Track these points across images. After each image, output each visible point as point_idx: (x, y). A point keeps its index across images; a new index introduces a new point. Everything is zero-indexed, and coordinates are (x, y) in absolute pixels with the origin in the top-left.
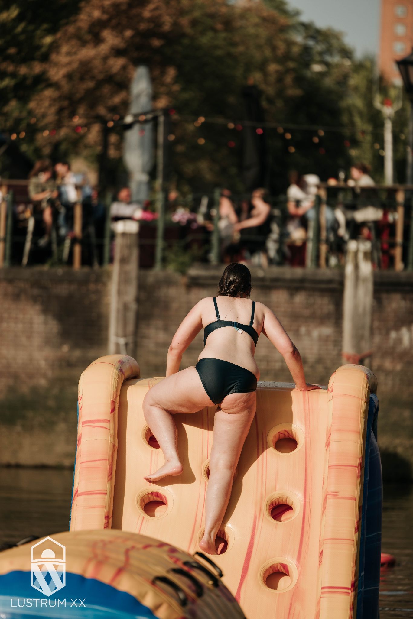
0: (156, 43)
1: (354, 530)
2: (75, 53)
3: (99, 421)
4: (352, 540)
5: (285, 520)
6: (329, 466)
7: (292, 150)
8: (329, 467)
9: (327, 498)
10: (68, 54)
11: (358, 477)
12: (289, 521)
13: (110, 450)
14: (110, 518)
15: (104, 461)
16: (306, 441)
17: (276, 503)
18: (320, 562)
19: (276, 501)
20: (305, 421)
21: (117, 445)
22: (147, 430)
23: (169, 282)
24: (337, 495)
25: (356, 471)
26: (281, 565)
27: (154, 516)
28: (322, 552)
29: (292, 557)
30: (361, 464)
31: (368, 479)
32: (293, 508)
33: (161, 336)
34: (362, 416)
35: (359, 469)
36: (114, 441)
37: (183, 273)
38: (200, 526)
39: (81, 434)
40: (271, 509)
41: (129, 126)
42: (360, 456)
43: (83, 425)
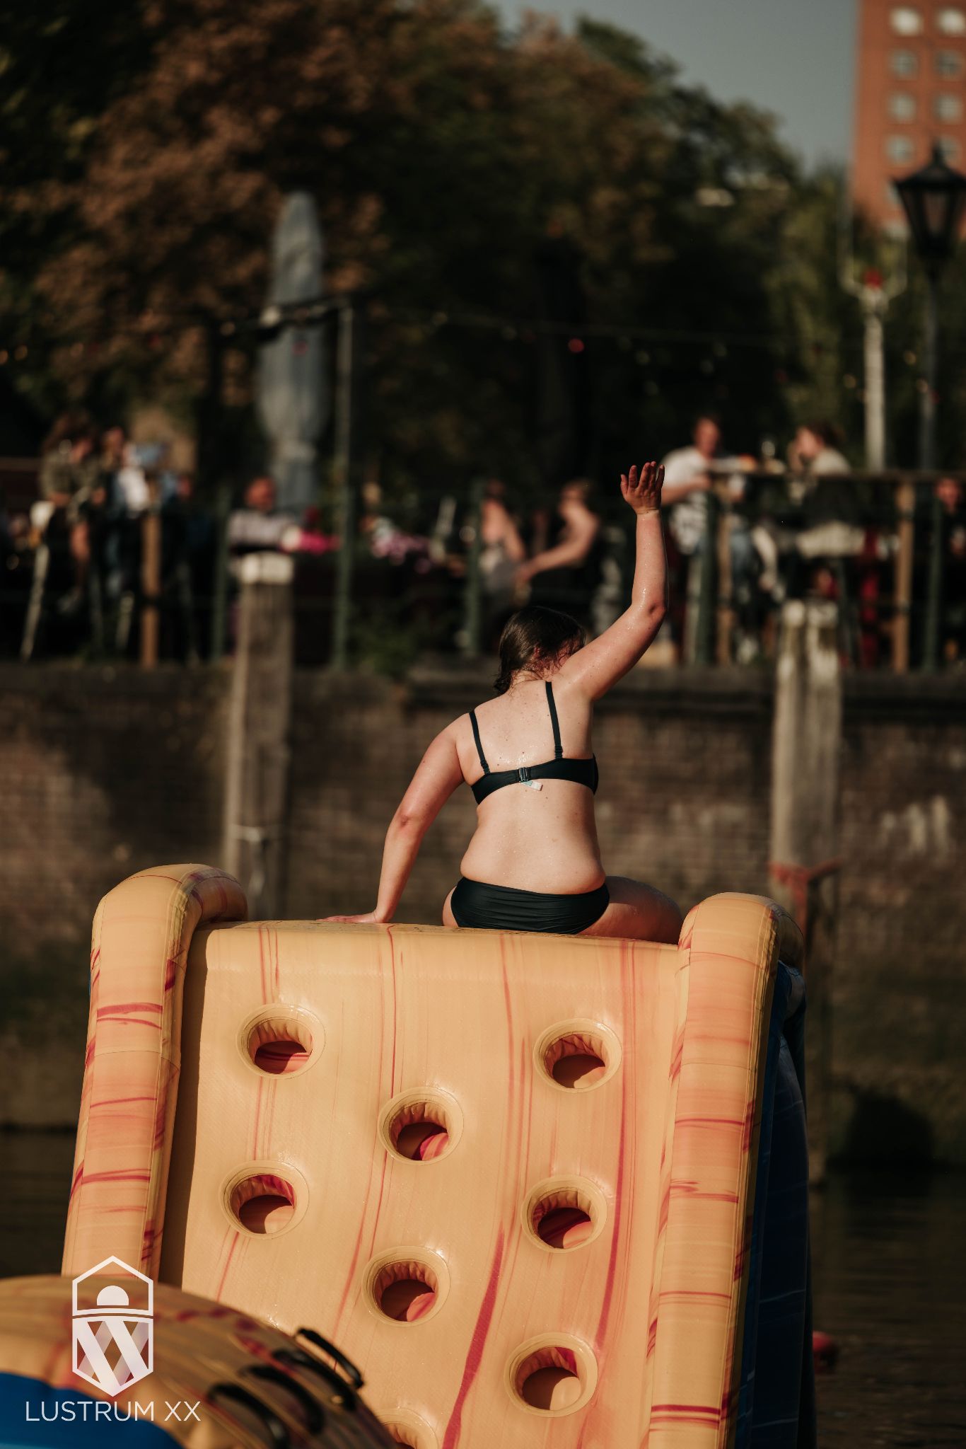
0: (335, 138)
1: (731, 1272)
2: (145, 162)
3: (136, 1007)
4: (726, 1296)
5: (572, 1244)
6: (677, 1120)
7: (653, 388)
8: (676, 1122)
9: (671, 1196)
10: (128, 164)
11: (744, 1148)
12: (579, 1247)
13: (161, 1074)
14: (157, 1236)
15: (145, 1102)
16: (625, 1061)
17: (550, 1204)
18: (651, 1346)
19: (551, 1200)
20: (625, 1015)
21: (178, 1064)
22: (253, 1031)
23: (362, 698)
24: (694, 1189)
25: (739, 1134)
26: (559, 1351)
27: (260, 1230)
28: (655, 1322)
29: (586, 1333)
30: (752, 1118)
31: (769, 1153)
32: (592, 1218)
33: (346, 824)
34: (757, 1004)
35: (746, 1129)
36: (172, 1056)
37: (397, 676)
38: (369, 1253)
39: (95, 1037)
40: (538, 1217)
41: (272, 334)
42: (751, 1100)
43: (99, 1018)
